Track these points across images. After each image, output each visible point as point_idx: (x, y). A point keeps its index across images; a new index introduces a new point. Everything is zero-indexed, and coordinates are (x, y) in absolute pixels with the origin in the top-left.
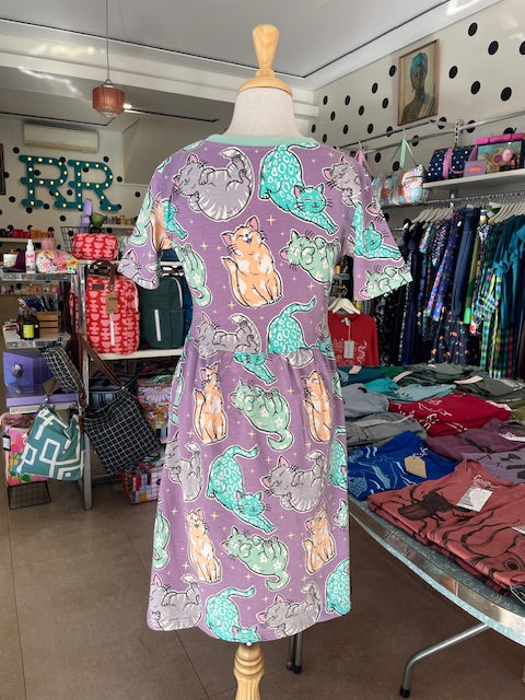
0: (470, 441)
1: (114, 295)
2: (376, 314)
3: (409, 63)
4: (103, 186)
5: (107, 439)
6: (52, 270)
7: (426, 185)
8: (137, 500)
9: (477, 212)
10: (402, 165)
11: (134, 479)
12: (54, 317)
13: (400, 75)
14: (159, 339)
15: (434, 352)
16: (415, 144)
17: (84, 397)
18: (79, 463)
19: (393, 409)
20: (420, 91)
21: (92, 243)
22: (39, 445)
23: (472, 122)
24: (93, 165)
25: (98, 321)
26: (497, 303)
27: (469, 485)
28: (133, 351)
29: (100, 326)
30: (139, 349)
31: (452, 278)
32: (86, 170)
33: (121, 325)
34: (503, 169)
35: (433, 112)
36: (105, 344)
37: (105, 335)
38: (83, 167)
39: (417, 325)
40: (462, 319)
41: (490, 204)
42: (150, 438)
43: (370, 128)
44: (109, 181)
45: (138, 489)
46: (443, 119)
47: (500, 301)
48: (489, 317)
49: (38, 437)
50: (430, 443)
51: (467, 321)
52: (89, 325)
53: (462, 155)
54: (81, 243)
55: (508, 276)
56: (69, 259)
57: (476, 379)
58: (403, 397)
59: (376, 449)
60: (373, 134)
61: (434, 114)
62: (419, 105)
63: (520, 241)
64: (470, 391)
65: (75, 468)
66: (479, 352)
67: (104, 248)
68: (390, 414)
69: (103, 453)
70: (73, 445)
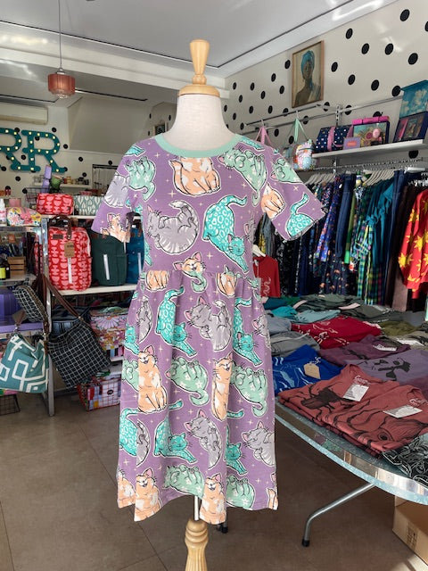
0: (351, 351)
1: (71, 243)
2: (277, 257)
3: (300, 60)
4: (51, 152)
5: (67, 359)
6: (20, 223)
7: (315, 155)
8: (91, 406)
9: (354, 177)
10: (296, 138)
11: (89, 390)
12: (21, 261)
13: (293, 69)
14: (108, 278)
15: (322, 285)
16: (305, 123)
17: (48, 326)
18: (44, 379)
19: (294, 328)
20: (309, 81)
21: (52, 201)
22: (11, 365)
23: (349, 106)
24: (43, 135)
25: (58, 264)
26: (370, 248)
27: (351, 383)
28: (87, 287)
29: (59, 268)
30: (91, 287)
31: (335, 228)
32: (38, 139)
33: (78, 267)
34: (373, 144)
35: (319, 98)
36: (64, 283)
37: (64, 275)
38: (35, 136)
39: (309, 265)
40: (343, 260)
41: (364, 171)
42: (102, 357)
43: (270, 110)
44: (57, 148)
45: (92, 398)
46: (327, 104)
47: (372, 246)
48: (364, 258)
49: (10, 358)
50: (322, 354)
51: (347, 262)
52: (50, 268)
53: (342, 133)
54: (44, 201)
55: (377, 227)
56: (33, 214)
57: (354, 306)
58: (300, 320)
59: (282, 359)
60: (273, 114)
61: (320, 100)
62: (309, 92)
63: (386, 200)
64: (351, 315)
65: (42, 382)
66: (356, 285)
67: (62, 205)
68: (292, 332)
69: (64, 370)
70: (39, 365)
